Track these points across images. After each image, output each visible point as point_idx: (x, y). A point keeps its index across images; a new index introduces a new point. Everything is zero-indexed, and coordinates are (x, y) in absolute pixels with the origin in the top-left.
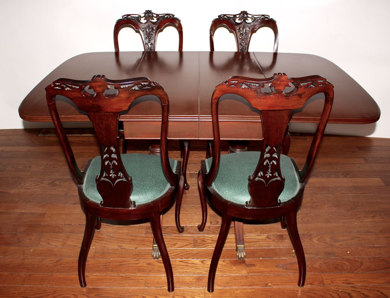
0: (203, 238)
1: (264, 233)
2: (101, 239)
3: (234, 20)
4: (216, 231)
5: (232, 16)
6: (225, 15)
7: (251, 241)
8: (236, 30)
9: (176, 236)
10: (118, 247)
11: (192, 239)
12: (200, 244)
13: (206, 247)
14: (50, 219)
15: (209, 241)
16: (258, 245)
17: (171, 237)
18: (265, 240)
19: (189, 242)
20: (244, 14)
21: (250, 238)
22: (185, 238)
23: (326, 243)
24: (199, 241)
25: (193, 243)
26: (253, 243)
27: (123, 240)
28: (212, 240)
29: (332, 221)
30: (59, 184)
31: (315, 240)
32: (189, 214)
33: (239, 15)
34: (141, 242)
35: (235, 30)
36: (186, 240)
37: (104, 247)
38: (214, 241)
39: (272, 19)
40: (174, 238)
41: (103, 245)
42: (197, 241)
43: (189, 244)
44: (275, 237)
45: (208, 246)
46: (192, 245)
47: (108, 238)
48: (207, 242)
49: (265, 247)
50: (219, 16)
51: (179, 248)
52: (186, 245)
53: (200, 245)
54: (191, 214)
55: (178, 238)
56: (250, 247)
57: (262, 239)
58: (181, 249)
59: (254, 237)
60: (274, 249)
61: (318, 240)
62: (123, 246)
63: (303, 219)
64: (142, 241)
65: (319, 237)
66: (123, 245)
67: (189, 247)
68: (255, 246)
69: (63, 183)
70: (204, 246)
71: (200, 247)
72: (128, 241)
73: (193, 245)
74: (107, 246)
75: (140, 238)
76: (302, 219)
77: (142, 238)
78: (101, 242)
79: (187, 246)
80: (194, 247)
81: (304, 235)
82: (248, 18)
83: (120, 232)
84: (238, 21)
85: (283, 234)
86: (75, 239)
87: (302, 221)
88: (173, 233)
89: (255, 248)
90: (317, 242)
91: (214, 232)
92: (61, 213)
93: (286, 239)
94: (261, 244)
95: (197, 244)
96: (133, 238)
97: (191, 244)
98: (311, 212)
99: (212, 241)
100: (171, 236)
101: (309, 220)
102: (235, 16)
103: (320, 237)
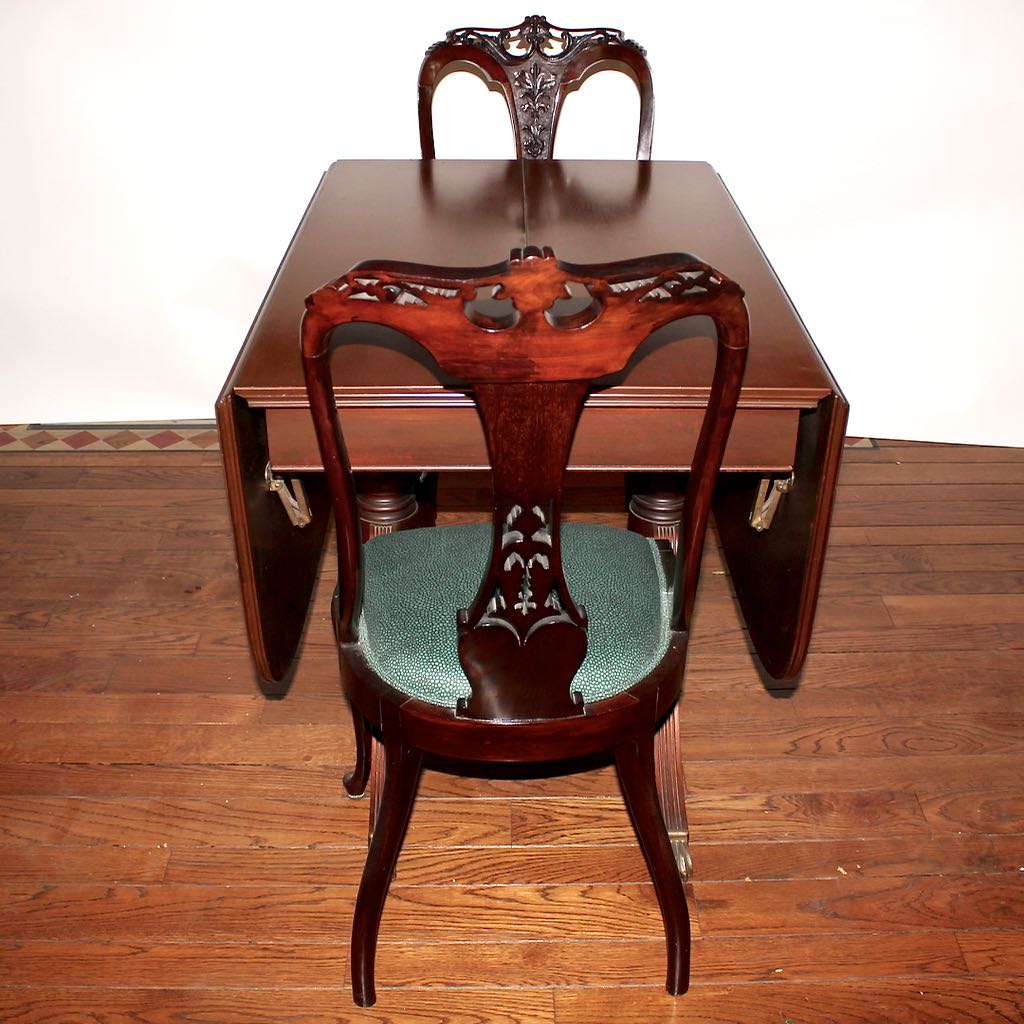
0: (546, 810)
1: (756, 790)
2: (191, 815)
3: (503, 49)
4: (592, 784)
5: (496, 34)
6: (470, 31)
7: (711, 818)
8: (511, 81)
9: (453, 802)
10: (249, 841)
11: (508, 813)
12: (536, 828)
13: (555, 842)
14: (10, 747)
15: (565, 820)
16: (736, 831)
17: (433, 807)
18: (761, 815)
19: (496, 822)
20: (536, 28)
21: (709, 809)
22: (482, 809)
23: (971, 825)
24: (531, 818)
25: (509, 825)
26: (718, 826)
27: (267, 817)
28: (577, 816)
29: (986, 745)
30: (45, 620)
31: (931, 814)
33: (519, 31)
34: (329, 823)
35: (505, 80)
36: (485, 815)
37: (202, 843)
38: (583, 820)
39: (629, 41)
40: (445, 808)
41: (198, 836)
42: (523, 819)
43: (497, 829)
44: (794, 802)
45: (563, 836)
46: (509, 833)
47: (217, 810)
48: (557, 823)
49: (759, 838)
50: (451, 34)
51: (462, 844)
52: (486, 835)
53: (535, 832)
55: (456, 810)
56: (708, 839)
57: (748, 811)
58: (469, 847)
59: (721, 805)
60: (791, 844)
61: (941, 813)
62: (266, 840)
63: (888, 739)
64: (332, 820)
65: (944, 802)
66: (268, 835)
67: (498, 840)
68: (726, 834)
69: (58, 618)
70: (549, 837)
71: (534, 840)
72: (285, 820)
73: (512, 836)
74: (209, 839)
75: (325, 810)
76: (883, 740)
77: (332, 811)
78: (191, 825)
79: (492, 839)
80: (515, 840)
81: (892, 794)
82: (551, 41)
83: (256, 790)
84: (514, 50)
85: (819, 791)
86: (98, 814)
87: (886, 745)
88: (442, 792)
89: (725, 843)
90: (939, 819)
91: (582, 788)
92: (48, 724)
93: (831, 808)
94: (748, 830)
95: (523, 829)
96: (303, 809)
97: (506, 830)
98: (916, 715)
99: (577, 820)
100: (434, 802)
101: (908, 744)
102: (505, 32)
103: (948, 804)
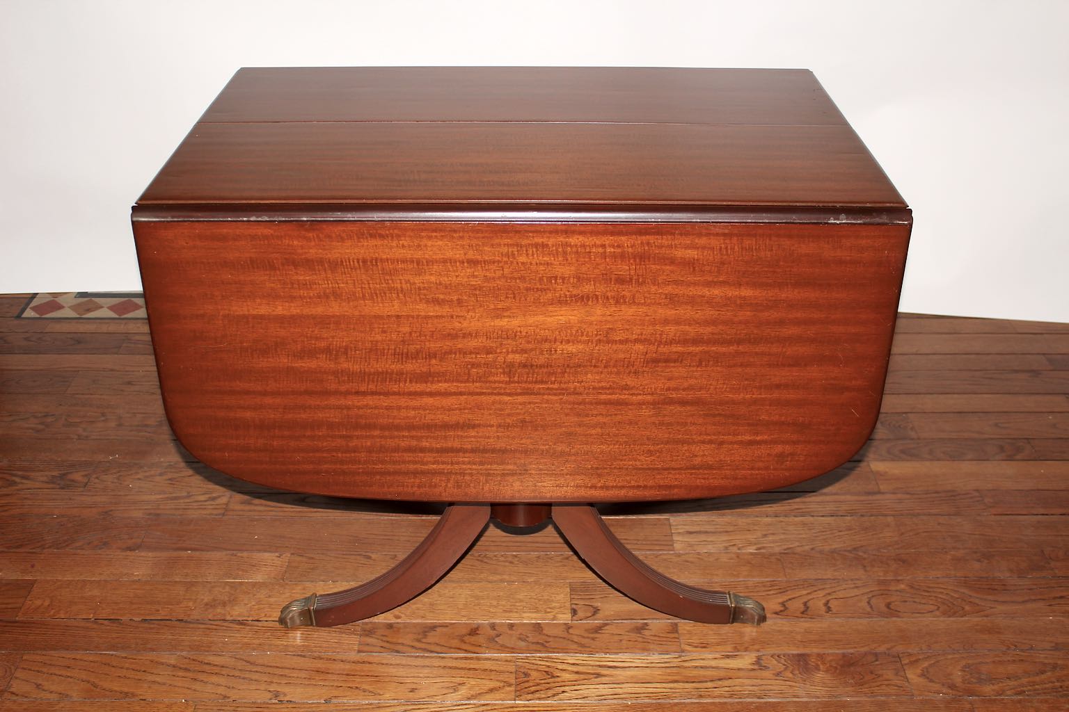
0: (549, 667)
1: (746, 650)
2: (216, 670)
4: (592, 641)
7: (704, 676)
9: (461, 658)
10: (269, 695)
11: (513, 669)
12: (538, 685)
13: (556, 698)
14: (47, 603)
15: (566, 676)
16: (727, 689)
17: (442, 663)
18: (752, 674)
19: (501, 677)
21: (702, 667)
22: (488, 665)
23: (952, 687)
24: (534, 674)
25: (513, 681)
26: (710, 684)
27: (286, 672)
28: (577, 673)
29: (967, 608)
30: (85, 480)
31: (912, 675)
32: (502, 581)
34: (344, 678)
36: (491, 671)
37: (225, 697)
38: (582, 676)
40: (454, 663)
41: (221, 690)
42: (526, 675)
43: (502, 684)
44: (783, 661)
45: (563, 692)
46: (512, 688)
47: (240, 664)
48: (559, 679)
49: (748, 696)
51: (469, 699)
52: (491, 690)
53: (538, 688)
54: (511, 582)
55: (464, 666)
56: (701, 696)
57: (739, 669)
58: (475, 702)
59: (713, 663)
60: (779, 703)
61: (922, 675)
62: (285, 695)
63: (873, 601)
64: (348, 675)
65: (926, 664)
66: (286, 689)
67: (503, 696)
68: (717, 692)
69: (97, 478)
70: (550, 693)
71: (537, 695)
72: (303, 674)
73: (516, 691)
74: (233, 694)
75: (342, 665)
76: (868, 603)
77: (348, 666)
78: (214, 679)
79: (497, 695)
80: (518, 697)
81: (876, 655)
83: (277, 646)
85: (807, 651)
86: (127, 669)
87: (871, 607)
88: (451, 648)
89: (717, 700)
90: (921, 680)
91: (583, 646)
92: (84, 581)
93: (817, 668)
94: (737, 688)
95: (526, 685)
96: (320, 665)
97: (510, 685)
98: (900, 578)
99: (576, 677)
100: (443, 658)
101: (891, 606)
103: (931, 665)
